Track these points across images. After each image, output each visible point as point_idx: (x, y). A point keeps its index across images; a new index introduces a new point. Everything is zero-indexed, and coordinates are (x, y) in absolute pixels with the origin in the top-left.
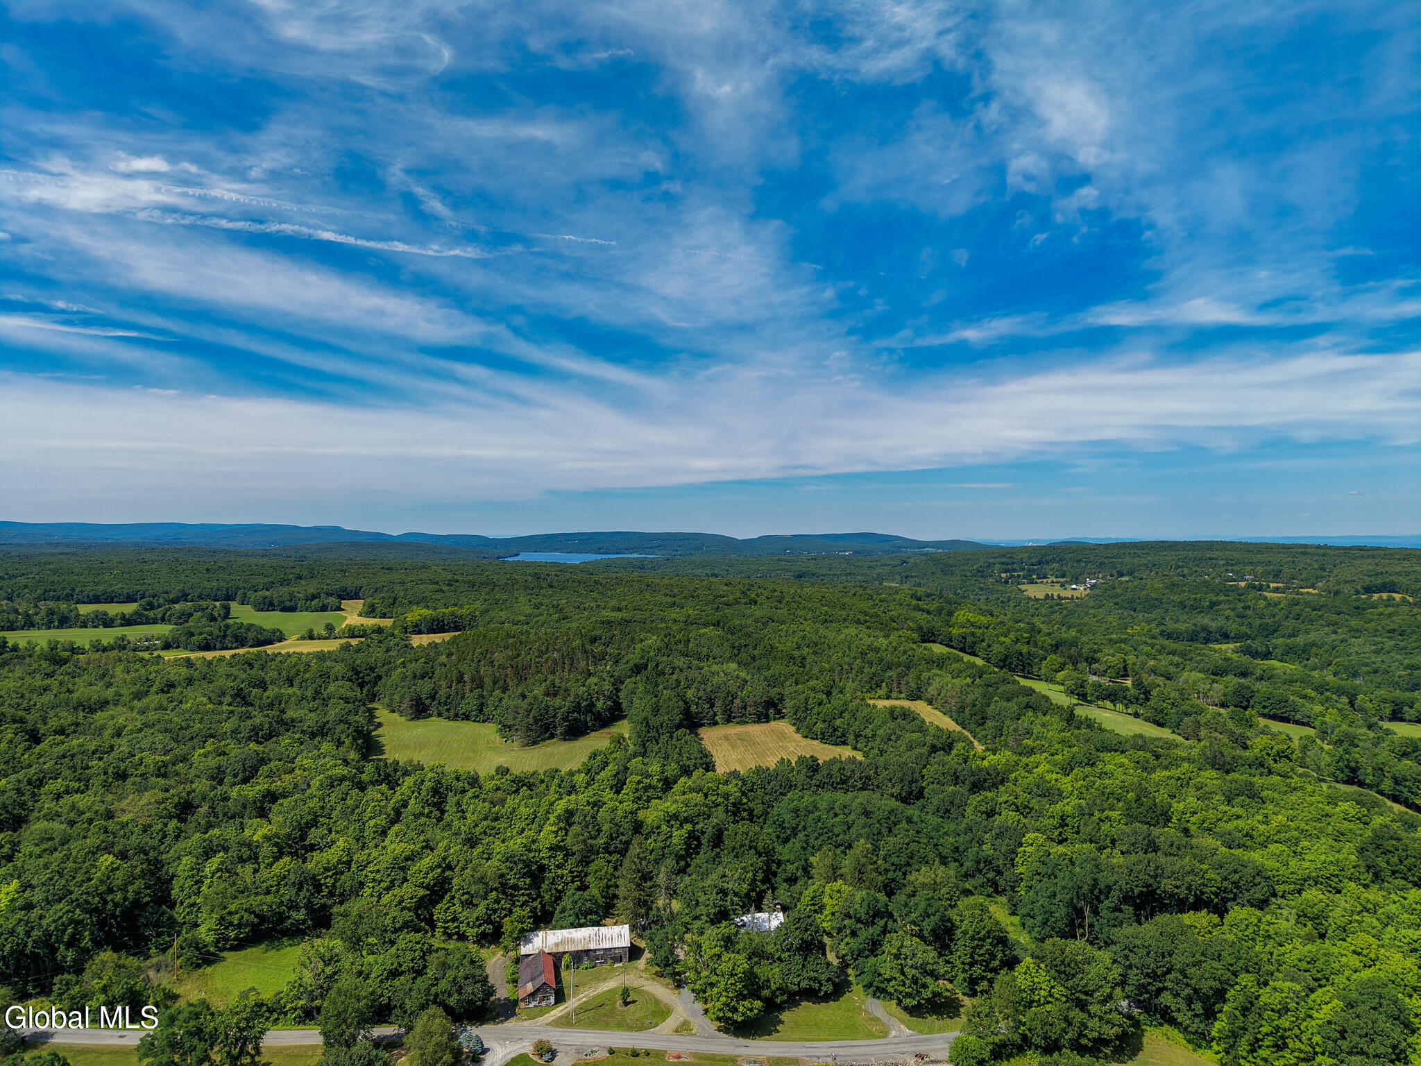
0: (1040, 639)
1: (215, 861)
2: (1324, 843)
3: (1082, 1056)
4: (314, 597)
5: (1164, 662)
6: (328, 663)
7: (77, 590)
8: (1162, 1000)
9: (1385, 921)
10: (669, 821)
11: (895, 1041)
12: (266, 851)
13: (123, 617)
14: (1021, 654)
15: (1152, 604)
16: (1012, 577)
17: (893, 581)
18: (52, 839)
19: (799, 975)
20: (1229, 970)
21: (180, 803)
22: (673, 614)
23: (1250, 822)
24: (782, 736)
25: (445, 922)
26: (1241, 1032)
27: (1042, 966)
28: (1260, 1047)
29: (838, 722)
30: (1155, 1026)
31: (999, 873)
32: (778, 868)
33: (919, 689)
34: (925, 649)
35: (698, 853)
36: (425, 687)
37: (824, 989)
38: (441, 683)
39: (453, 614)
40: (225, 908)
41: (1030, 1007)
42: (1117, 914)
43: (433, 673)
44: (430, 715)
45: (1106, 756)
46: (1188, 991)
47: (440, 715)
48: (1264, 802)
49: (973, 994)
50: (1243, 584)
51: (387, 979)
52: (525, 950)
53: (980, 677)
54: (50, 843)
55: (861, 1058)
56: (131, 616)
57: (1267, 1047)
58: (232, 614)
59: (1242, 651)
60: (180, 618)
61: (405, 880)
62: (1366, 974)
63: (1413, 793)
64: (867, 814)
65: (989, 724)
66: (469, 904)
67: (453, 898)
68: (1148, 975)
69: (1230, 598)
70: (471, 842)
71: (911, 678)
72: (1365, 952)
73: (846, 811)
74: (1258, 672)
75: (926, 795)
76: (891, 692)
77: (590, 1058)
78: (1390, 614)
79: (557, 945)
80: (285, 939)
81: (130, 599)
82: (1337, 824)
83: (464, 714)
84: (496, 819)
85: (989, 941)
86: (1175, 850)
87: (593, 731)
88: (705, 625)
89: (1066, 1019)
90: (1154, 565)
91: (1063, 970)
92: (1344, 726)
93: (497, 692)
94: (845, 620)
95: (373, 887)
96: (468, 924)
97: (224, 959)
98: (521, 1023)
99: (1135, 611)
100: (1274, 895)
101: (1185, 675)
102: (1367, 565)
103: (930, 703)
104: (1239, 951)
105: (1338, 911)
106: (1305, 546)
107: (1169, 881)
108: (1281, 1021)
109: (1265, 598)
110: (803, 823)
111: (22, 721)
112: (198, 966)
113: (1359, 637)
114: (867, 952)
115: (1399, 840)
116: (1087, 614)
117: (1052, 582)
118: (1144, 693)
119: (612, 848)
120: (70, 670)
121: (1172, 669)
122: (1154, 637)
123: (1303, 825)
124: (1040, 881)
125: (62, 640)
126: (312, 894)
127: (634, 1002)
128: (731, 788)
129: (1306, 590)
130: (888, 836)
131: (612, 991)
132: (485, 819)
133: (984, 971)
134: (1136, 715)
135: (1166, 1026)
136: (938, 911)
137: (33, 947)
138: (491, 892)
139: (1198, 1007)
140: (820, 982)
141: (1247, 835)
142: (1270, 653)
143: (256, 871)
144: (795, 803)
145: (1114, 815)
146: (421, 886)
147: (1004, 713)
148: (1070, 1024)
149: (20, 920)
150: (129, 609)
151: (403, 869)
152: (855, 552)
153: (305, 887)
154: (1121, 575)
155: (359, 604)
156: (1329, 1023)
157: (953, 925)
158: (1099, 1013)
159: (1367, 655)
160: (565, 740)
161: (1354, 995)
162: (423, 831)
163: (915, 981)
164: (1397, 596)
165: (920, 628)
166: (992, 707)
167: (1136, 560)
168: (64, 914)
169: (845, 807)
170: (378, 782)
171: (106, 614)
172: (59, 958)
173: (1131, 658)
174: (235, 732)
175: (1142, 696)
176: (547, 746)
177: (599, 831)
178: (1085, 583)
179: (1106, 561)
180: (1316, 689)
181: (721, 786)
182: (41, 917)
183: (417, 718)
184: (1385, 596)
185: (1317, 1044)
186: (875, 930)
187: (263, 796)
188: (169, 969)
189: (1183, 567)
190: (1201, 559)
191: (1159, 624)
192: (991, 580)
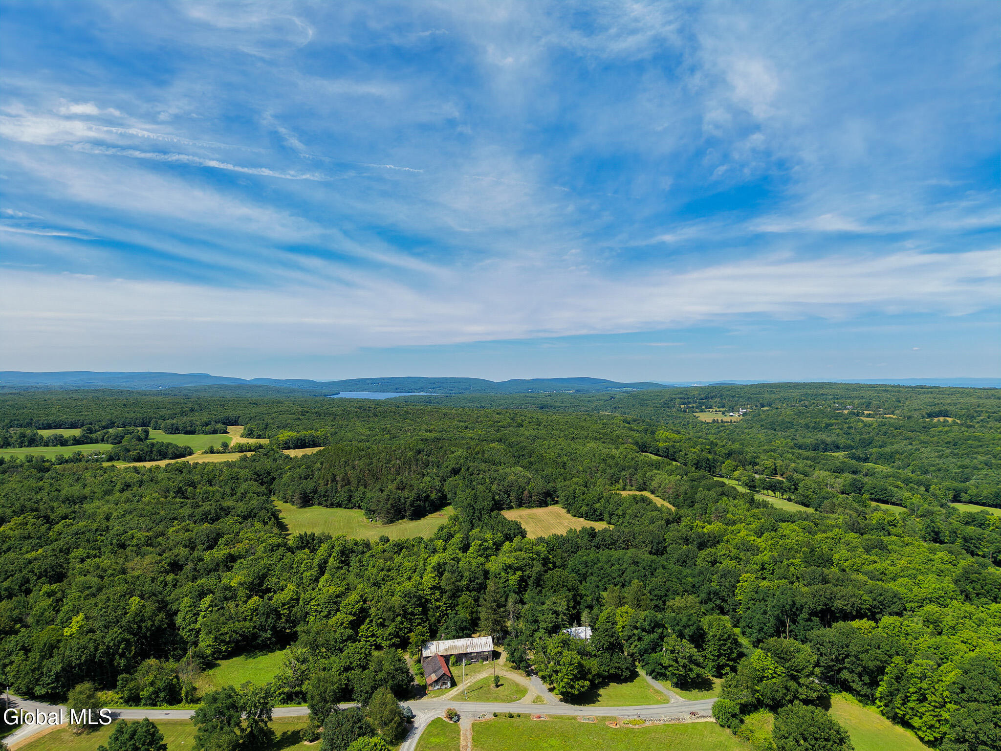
0: (717, 449)
1: (207, 600)
2: (932, 577)
3: (807, 705)
4: (207, 424)
5: (801, 464)
6: (236, 469)
7: (35, 420)
8: (842, 676)
9: (978, 623)
10: (506, 570)
11: (675, 704)
12: (242, 593)
13: (74, 439)
14: (708, 460)
15: (786, 426)
16: (688, 407)
17: (607, 411)
18: (91, 587)
19: (608, 666)
20: (886, 654)
21: (171, 563)
22: (469, 434)
23: (883, 564)
24: (558, 516)
25: (367, 637)
26: (896, 692)
27: (769, 654)
28: (908, 701)
29: (597, 506)
30: (837, 693)
31: (724, 600)
32: (581, 599)
33: (645, 483)
34: (645, 456)
35: (526, 591)
36: (309, 485)
37: (624, 674)
38: (320, 482)
39: (312, 435)
40: (219, 631)
41: (762, 681)
42: (809, 623)
43: (313, 475)
44: (313, 505)
45: (783, 525)
46: (860, 669)
47: (320, 504)
48: (890, 553)
49: (720, 676)
50: (846, 412)
51: (343, 672)
52: (426, 653)
53: (686, 475)
54: (90, 590)
55: (655, 716)
56: (80, 438)
57: (914, 701)
58: (150, 436)
59: (849, 457)
60: (115, 439)
61: (338, 610)
62: (972, 654)
63: (976, 547)
64: (636, 563)
65: (697, 506)
66: (382, 625)
67: (371, 621)
68: (832, 660)
69: (839, 421)
70: (377, 585)
71: (638, 476)
72: (969, 641)
73: (620, 562)
74: (864, 471)
75: (669, 552)
76: (626, 485)
77: (483, 719)
78: (946, 431)
79: (446, 650)
80: (257, 651)
81: (73, 426)
82: (937, 564)
83: (338, 503)
84: (389, 570)
85: (730, 641)
86: (839, 582)
87: (429, 513)
88: (492, 441)
89: (786, 688)
90: (785, 399)
91: (782, 657)
92: (926, 506)
93: (361, 488)
94: (586, 437)
95: (316, 616)
96: (383, 639)
97: (219, 665)
98: (431, 699)
99: (775, 430)
100: (905, 609)
101: (817, 473)
102: (928, 398)
103: (654, 492)
104: (892, 642)
105: (949, 618)
106: (885, 386)
107: (840, 601)
108: (922, 684)
109: (863, 421)
110: (590, 571)
111: (37, 510)
112: (204, 670)
113: (927, 447)
114: (650, 651)
115: (980, 574)
116: (743, 432)
117: (716, 411)
118: (794, 485)
119: (471, 588)
120: (53, 476)
121: (807, 469)
122: (792, 448)
123: (917, 566)
124: (754, 604)
125: (35, 455)
126: (275, 621)
127: (502, 685)
128: (542, 548)
129: (889, 416)
130: (651, 577)
131: (486, 679)
132: (382, 570)
133: (727, 660)
134: (789, 500)
135: (844, 693)
136: (695, 623)
137: (100, 656)
138: (397, 617)
139: (866, 679)
140: (622, 670)
141: (882, 573)
142: (868, 458)
143: (237, 606)
144: (585, 557)
145: (797, 561)
146: (350, 613)
147: (707, 499)
148: (788, 690)
149: (91, 639)
150: (77, 432)
151: (335, 603)
152: (577, 391)
153: (271, 616)
154: (763, 406)
155: (240, 429)
156: (954, 683)
157: (704, 632)
158: (806, 683)
159: (933, 459)
161: (968, 667)
162: (344, 579)
163: (684, 666)
164: (950, 420)
165: (637, 443)
166: (699, 495)
167: (773, 396)
168: (118, 635)
169: (619, 559)
170: (303, 548)
171: (62, 436)
172: (116, 664)
173: (779, 462)
174: (191, 516)
175: (793, 487)
176: (402, 524)
177: (462, 576)
178: (738, 411)
179: (752, 396)
180: (903, 482)
181: (534, 547)
182: (103, 637)
183: (305, 506)
184: (942, 419)
185: (947, 697)
186: (655, 636)
187: (227, 558)
188: (184, 672)
189: (804, 400)
190: (816, 395)
191: (793, 439)
192: (674, 410)
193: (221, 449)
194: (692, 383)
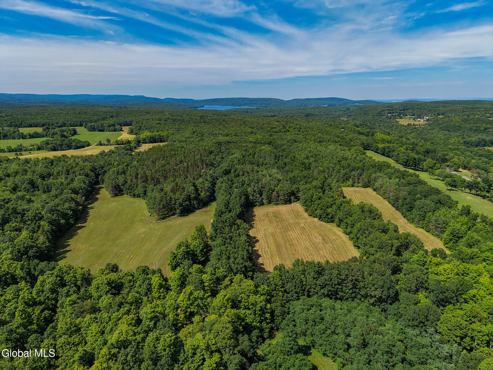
4: (111, 126)
13: (30, 135)
14: (415, 159)
15: (457, 129)
16: (393, 116)
17: (344, 117)
24: (297, 215)
29: (329, 210)
33: (369, 182)
36: (121, 180)
39: (160, 135)
44: (124, 194)
56: (33, 134)
60: (52, 135)
71: (365, 176)
76: (354, 183)
83: (138, 195)
87: (197, 209)
88: (264, 144)
90: (453, 111)
99: (449, 131)
103: (375, 190)
116: (429, 133)
117: (410, 118)
150: (39, 130)
154: (439, 115)
160: (181, 216)
165: (363, 144)
167: (445, 109)
176: (170, 221)
178: (423, 118)
179: (432, 109)
183: (116, 195)
189: (466, 111)
190: (473, 108)
191: (463, 138)
192: (384, 117)
193: (106, 143)
194: (392, 100)
